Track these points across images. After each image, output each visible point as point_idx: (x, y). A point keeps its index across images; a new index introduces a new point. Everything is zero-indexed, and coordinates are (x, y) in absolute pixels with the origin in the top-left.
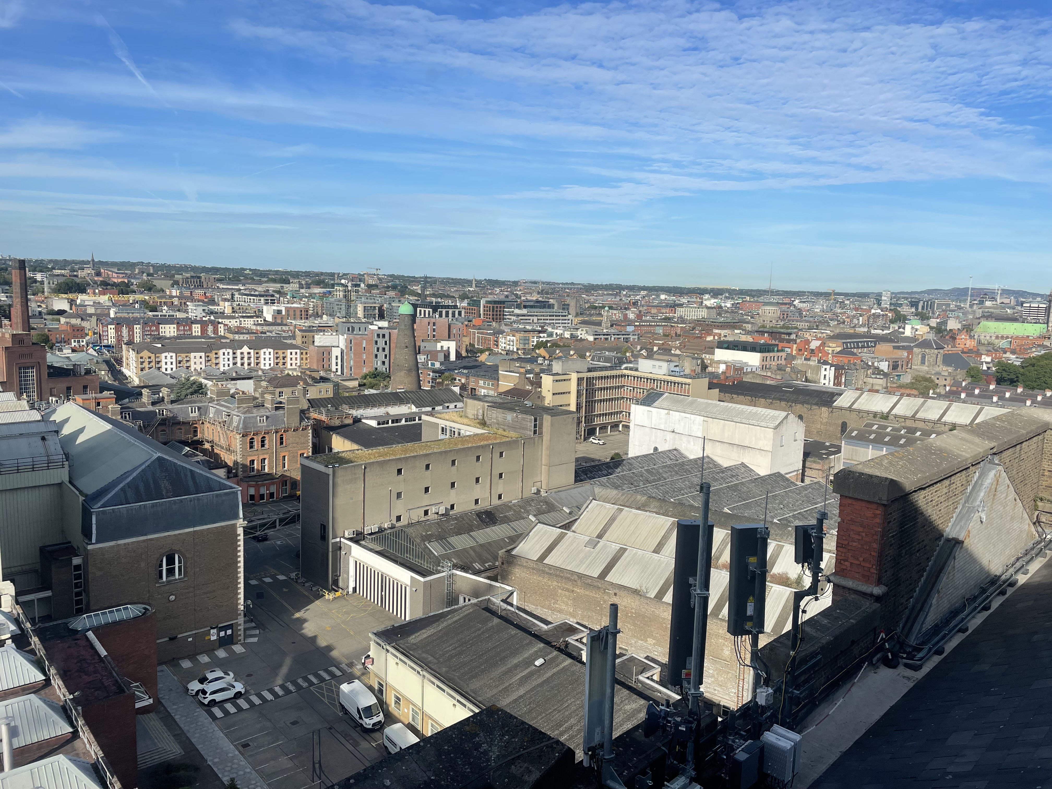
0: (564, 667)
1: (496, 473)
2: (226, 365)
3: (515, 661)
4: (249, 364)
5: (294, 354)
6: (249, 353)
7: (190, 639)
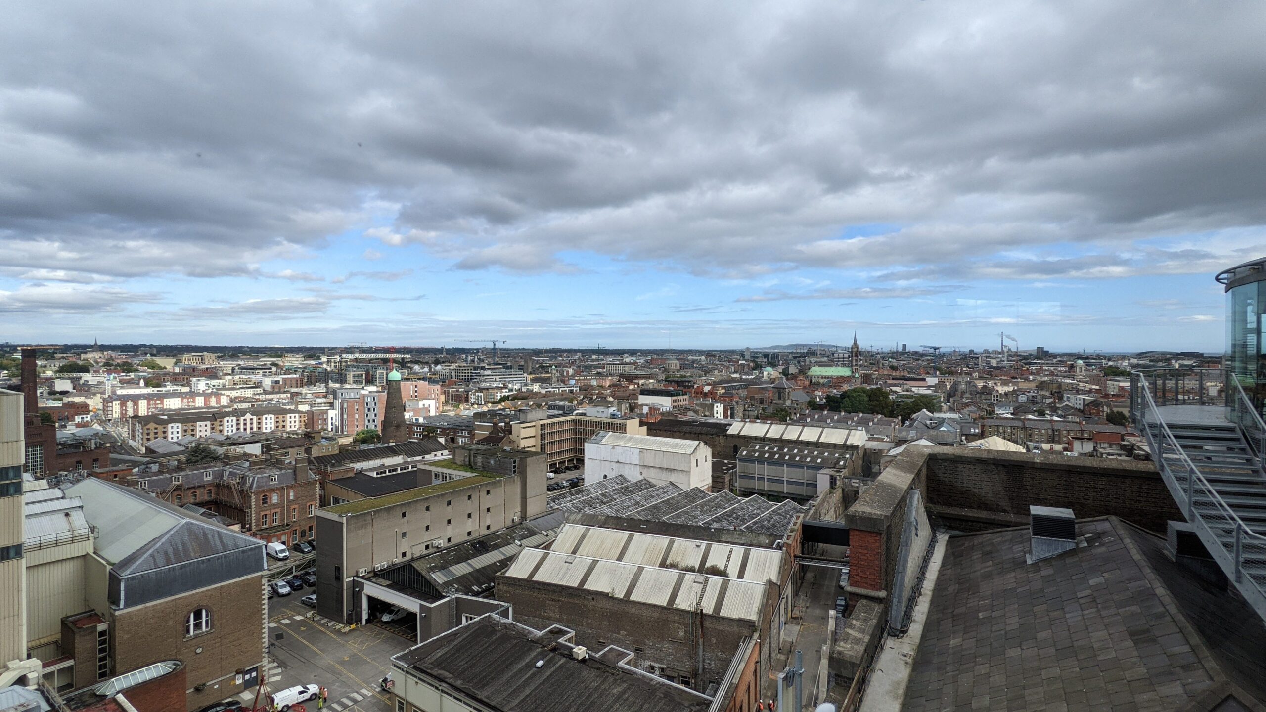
0: (560, 666)
1: (484, 508)
2: (230, 431)
3: (519, 666)
4: (251, 429)
5: (293, 417)
6: (251, 419)
7: (215, 687)
